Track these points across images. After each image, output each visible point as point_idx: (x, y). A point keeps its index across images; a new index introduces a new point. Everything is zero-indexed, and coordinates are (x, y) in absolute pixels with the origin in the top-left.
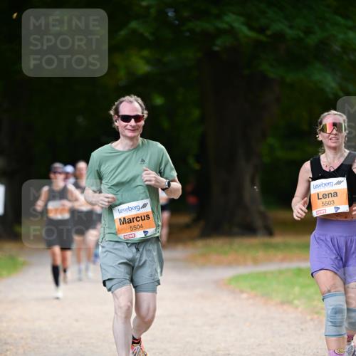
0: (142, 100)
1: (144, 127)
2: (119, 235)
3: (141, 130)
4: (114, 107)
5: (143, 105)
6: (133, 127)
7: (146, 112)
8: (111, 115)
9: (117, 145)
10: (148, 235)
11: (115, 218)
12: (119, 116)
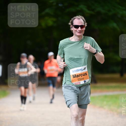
0: (84, 18)
1: (85, 31)
2: (73, 83)
3: (83, 32)
4: (71, 21)
5: (85, 20)
6: (80, 31)
7: (86, 23)
8: (69, 25)
9: (72, 38)
10: (86, 82)
11: (71, 75)
12: (73, 25)
